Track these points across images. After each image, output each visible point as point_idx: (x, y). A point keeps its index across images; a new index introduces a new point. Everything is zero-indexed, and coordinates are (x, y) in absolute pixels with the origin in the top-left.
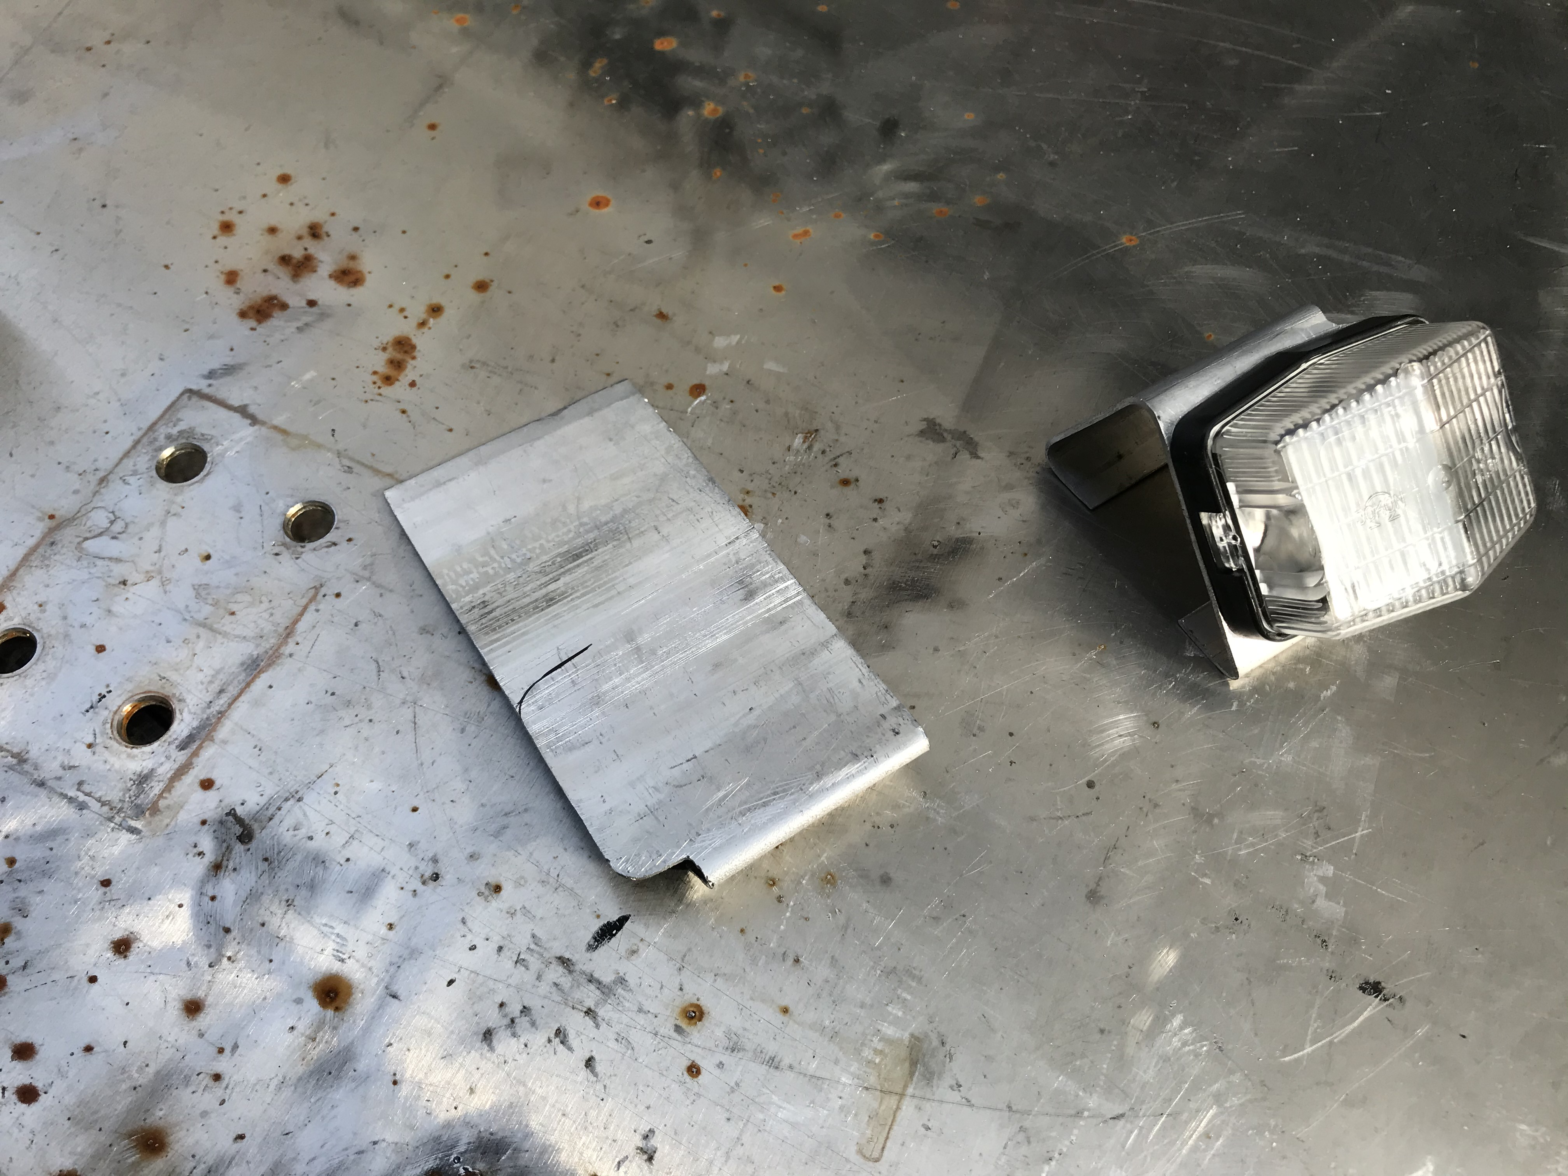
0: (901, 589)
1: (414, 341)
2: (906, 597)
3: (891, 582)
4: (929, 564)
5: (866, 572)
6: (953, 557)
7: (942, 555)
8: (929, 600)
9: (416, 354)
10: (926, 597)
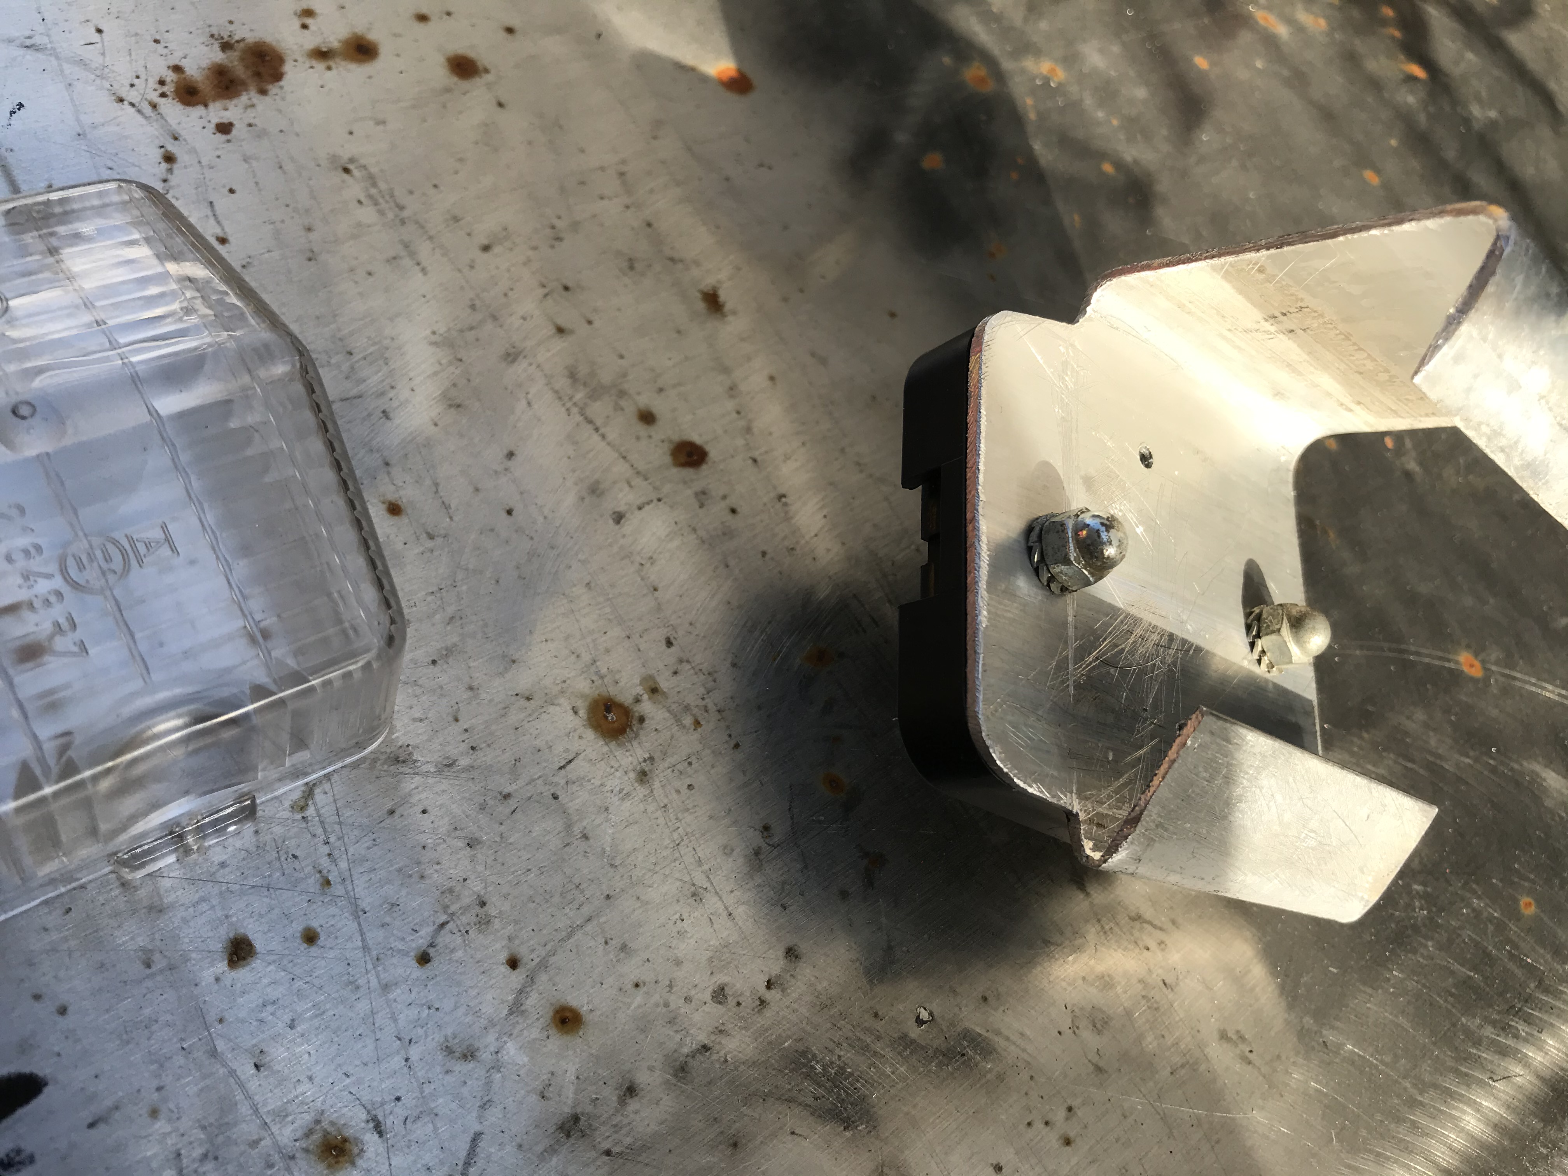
0: (810, 1075)
1: (288, 67)
2: (810, 1100)
3: (800, 1047)
4: (888, 1053)
5: (769, 995)
6: (940, 1065)
7: (922, 1048)
8: (848, 1134)
9: (273, 89)
10: (848, 1124)
